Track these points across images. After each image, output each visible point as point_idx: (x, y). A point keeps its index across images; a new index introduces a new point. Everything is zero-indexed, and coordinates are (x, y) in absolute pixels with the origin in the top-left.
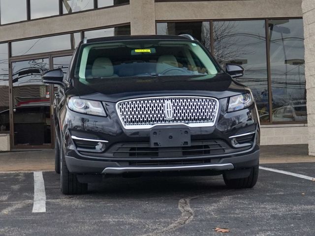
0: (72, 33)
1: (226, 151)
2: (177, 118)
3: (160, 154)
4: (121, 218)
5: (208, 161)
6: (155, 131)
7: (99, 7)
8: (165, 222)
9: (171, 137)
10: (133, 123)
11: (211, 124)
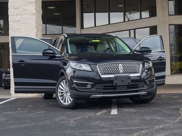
0: (129, 30)
1: (145, 87)
2: (125, 72)
3: (117, 89)
4: (153, 117)
5: (137, 91)
6: (116, 78)
7: (142, 18)
8: (173, 119)
9: (123, 81)
10: (107, 74)
11: (139, 75)
